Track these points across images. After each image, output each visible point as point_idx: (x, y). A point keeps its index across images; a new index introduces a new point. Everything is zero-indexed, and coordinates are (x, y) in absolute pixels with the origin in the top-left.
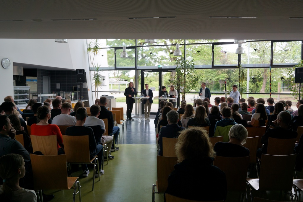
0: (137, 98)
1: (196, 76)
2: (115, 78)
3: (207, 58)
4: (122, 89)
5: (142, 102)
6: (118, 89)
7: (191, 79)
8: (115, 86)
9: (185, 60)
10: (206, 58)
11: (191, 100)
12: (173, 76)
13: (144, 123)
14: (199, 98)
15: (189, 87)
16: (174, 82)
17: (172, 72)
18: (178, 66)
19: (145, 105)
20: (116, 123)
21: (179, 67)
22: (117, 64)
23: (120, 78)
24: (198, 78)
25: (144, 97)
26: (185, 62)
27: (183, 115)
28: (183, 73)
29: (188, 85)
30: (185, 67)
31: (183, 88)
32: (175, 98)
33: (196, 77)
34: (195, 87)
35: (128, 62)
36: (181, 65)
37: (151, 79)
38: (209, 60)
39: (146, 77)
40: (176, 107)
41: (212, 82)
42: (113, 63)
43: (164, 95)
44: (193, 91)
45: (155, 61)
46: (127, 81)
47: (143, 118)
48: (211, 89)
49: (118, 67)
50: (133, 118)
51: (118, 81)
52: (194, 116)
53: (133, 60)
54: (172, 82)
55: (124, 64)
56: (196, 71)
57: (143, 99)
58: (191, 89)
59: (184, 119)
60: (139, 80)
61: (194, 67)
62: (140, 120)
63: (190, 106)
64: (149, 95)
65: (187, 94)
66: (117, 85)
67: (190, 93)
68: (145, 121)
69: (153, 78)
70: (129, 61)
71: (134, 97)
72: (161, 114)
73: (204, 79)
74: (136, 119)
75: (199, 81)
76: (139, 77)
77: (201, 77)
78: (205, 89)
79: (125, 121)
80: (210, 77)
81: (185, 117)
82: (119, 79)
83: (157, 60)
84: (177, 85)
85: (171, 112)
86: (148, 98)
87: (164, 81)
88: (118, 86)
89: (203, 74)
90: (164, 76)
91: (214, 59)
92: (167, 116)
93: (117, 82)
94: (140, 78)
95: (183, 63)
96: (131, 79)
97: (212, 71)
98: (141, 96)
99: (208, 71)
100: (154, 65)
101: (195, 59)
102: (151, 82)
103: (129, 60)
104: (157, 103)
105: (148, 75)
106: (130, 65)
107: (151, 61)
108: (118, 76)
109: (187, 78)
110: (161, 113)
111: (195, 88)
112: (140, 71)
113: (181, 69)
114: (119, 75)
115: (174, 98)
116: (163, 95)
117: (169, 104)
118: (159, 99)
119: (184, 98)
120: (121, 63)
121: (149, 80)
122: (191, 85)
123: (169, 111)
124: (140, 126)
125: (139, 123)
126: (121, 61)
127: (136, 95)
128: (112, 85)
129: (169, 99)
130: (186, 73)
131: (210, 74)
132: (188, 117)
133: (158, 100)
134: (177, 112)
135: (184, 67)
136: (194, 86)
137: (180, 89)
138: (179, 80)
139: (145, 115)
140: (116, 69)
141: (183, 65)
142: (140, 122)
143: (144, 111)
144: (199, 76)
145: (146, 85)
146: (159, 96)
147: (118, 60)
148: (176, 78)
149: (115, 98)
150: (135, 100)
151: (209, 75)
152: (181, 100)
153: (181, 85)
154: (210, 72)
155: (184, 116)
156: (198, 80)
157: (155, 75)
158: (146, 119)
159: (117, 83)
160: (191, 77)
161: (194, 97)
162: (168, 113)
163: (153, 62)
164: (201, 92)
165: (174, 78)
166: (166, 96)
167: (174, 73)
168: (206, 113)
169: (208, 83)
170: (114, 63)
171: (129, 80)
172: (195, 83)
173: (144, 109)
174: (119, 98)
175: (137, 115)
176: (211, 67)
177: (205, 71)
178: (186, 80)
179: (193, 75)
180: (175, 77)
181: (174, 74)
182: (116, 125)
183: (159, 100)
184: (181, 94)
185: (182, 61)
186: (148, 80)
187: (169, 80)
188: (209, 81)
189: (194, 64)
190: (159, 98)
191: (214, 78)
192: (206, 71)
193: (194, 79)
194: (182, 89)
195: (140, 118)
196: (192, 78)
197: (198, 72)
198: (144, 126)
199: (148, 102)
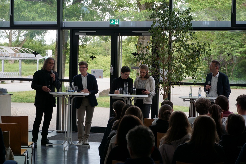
0: (60, 93)
1: (195, 45)
2: (11, 46)
3: (221, 4)
4: (28, 72)
5: (72, 104)
6: (18, 71)
7: (184, 51)
8: (11, 64)
9: (171, 8)
10: (220, 6)
11: (184, 100)
12: (145, 45)
13: (77, 152)
14: (204, 95)
15: (179, 71)
16: (147, 60)
17: (141, 37)
18: (154, 22)
19: (78, 111)
20: (11, 152)
21: (157, 25)
22: (15, 15)
23: (23, 47)
24: (199, 50)
25: (76, 93)
26: (172, 13)
27: (165, 136)
28: (167, 39)
29: (177, 65)
30: (170, 24)
31: (166, 73)
32: (147, 96)
33: (195, 48)
34: (194, 70)
35: (41, 11)
36: (163, 21)
37: (93, 49)
38: (226, 9)
39: (83, 46)
40: (150, 117)
41: (232, 59)
42: (6, 13)
43: (123, 87)
44: (189, 79)
45: (104, 10)
46: (38, 54)
47: (75, 140)
48: (230, 75)
49: (17, 22)
50: (51, 141)
51: (17, 54)
52: (190, 138)
53: (52, 6)
54: (140, 59)
55: (33, 14)
56: (196, 34)
57: (73, 96)
58: (185, 74)
59: (166, 146)
60: (66, 52)
61: (191, 24)
62: (66, 146)
63: (180, 115)
64: (87, 88)
65: (175, 86)
66: (15, 61)
67: (181, 84)
68: (77, 148)
69: (100, 48)
70: (44, 9)
71: (53, 91)
72: (114, 131)
73: (214, 52)
74: (58, 142)
75: (203, 56)
76: (66, 45)
77: (207, 48)
78: (218, 75)
79: (30, 146)
80: (228, 48)
81: (168, 141)
82: (20, 48)
83: (109, 7)
84: (152, 66)
85: (136, 131)
86: (85, 93)
87: (123, 56)
88: (17, 65)
89: (212, 40)
90: (123, 44)
91: (238, 7)
92: (127, 140)
93: (15, 55)
94: (69, 47)
95: (167, 15)
96: (47, 49)
97: (233, 35)
98: (71, 88)
99: (223, 35)
100: (101, 19)
101: (194, 7)
102: (93, 58)
103: (43, 6)
104: (106, 106)
105: (86, 40)
106: (45, 18)
107: (94, 8)
108: (17, 41)
109: (175, 49)
110: (114, 129)
111: (194, 73)
112: (69, 31)
113: (162, 30)
114: (21, 39)
115: (145, 94)
116: (121, 89)
117: (133, 111)
118: (111, 97)
119: (167, 95)
120: (25, 13)
121: (89, 51)
122: (184, 66)
123: (131, 129)
124: (67, 158)
125: (65, 151)
126: (25, 8)
127: (59, 87)
128: (3, 61)
129: (133, 96)
130: (174, 38)
131: (227, 40)
132: (177, 141)
133: (109, 99)
134: (150, 130)
135: (168, 26)
136: (191, 69)
137: (158, 76)
138: (157, 53)
139: (79, 134)
140: (13, 26)
141: (166, 19)
142: (67, 148)
143: (77, 125)
144: (202, 47)
145: (82, 64)
146: (112, 91)
147: (18, 5)
148: (151, 49)
149: (8, 94)
150: (56, 98)
151: (225, 44)
152: (161, 100)
153: (162, 64)
154: (227, 37)
155: (166, 139)
156: (199, 55)
157: (103, 42)
158: (80, 142)
159: (16, 59)
160: (184, 49)
161: (191, 94)
162: (129, 132)
163: (98, 11)
164: (209, 82)
165: (146, 49)
166: (126, 92)
167: (146, 37)
168: (216, 133)
169: (223, 62)
170: (8, 13)
171: (44, 52)
172: (193, 62)
173: (77, 120)
174: (19, 92)
175: (60, 132)
176: (230, 26)
177: (216, 34)
178: (174, 54)
179: (189, 42)
180: (149, 48)
181: (145, 41)
182: (11, 158)
183: (112, 100)
184: (161, 86)
185: (165, 11)
186: (87, 52)
187: (135, 54)
188: (224, 57)
189: (190, 18)
190: (112, 95)
191: (236, 50)
192: (218, 35)
193: (191, 52)
194: (163, 76)
195: (66, 139)
196: (187, 49)
197: (200, 36)
198: (76, 160)
199: (86, 103)
